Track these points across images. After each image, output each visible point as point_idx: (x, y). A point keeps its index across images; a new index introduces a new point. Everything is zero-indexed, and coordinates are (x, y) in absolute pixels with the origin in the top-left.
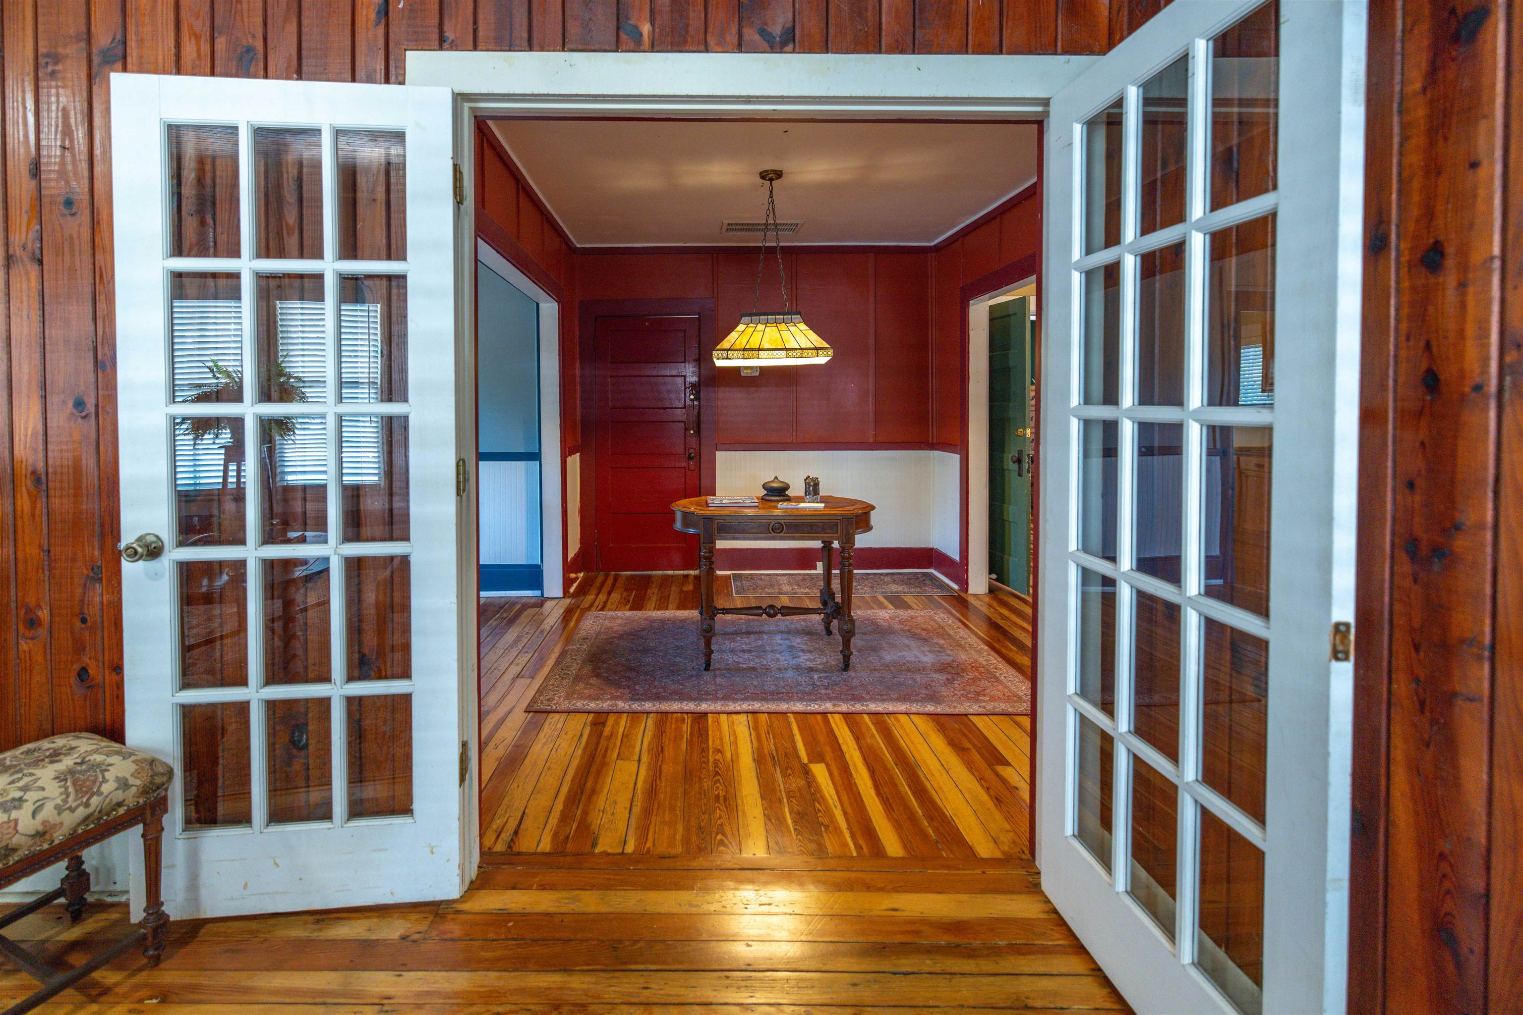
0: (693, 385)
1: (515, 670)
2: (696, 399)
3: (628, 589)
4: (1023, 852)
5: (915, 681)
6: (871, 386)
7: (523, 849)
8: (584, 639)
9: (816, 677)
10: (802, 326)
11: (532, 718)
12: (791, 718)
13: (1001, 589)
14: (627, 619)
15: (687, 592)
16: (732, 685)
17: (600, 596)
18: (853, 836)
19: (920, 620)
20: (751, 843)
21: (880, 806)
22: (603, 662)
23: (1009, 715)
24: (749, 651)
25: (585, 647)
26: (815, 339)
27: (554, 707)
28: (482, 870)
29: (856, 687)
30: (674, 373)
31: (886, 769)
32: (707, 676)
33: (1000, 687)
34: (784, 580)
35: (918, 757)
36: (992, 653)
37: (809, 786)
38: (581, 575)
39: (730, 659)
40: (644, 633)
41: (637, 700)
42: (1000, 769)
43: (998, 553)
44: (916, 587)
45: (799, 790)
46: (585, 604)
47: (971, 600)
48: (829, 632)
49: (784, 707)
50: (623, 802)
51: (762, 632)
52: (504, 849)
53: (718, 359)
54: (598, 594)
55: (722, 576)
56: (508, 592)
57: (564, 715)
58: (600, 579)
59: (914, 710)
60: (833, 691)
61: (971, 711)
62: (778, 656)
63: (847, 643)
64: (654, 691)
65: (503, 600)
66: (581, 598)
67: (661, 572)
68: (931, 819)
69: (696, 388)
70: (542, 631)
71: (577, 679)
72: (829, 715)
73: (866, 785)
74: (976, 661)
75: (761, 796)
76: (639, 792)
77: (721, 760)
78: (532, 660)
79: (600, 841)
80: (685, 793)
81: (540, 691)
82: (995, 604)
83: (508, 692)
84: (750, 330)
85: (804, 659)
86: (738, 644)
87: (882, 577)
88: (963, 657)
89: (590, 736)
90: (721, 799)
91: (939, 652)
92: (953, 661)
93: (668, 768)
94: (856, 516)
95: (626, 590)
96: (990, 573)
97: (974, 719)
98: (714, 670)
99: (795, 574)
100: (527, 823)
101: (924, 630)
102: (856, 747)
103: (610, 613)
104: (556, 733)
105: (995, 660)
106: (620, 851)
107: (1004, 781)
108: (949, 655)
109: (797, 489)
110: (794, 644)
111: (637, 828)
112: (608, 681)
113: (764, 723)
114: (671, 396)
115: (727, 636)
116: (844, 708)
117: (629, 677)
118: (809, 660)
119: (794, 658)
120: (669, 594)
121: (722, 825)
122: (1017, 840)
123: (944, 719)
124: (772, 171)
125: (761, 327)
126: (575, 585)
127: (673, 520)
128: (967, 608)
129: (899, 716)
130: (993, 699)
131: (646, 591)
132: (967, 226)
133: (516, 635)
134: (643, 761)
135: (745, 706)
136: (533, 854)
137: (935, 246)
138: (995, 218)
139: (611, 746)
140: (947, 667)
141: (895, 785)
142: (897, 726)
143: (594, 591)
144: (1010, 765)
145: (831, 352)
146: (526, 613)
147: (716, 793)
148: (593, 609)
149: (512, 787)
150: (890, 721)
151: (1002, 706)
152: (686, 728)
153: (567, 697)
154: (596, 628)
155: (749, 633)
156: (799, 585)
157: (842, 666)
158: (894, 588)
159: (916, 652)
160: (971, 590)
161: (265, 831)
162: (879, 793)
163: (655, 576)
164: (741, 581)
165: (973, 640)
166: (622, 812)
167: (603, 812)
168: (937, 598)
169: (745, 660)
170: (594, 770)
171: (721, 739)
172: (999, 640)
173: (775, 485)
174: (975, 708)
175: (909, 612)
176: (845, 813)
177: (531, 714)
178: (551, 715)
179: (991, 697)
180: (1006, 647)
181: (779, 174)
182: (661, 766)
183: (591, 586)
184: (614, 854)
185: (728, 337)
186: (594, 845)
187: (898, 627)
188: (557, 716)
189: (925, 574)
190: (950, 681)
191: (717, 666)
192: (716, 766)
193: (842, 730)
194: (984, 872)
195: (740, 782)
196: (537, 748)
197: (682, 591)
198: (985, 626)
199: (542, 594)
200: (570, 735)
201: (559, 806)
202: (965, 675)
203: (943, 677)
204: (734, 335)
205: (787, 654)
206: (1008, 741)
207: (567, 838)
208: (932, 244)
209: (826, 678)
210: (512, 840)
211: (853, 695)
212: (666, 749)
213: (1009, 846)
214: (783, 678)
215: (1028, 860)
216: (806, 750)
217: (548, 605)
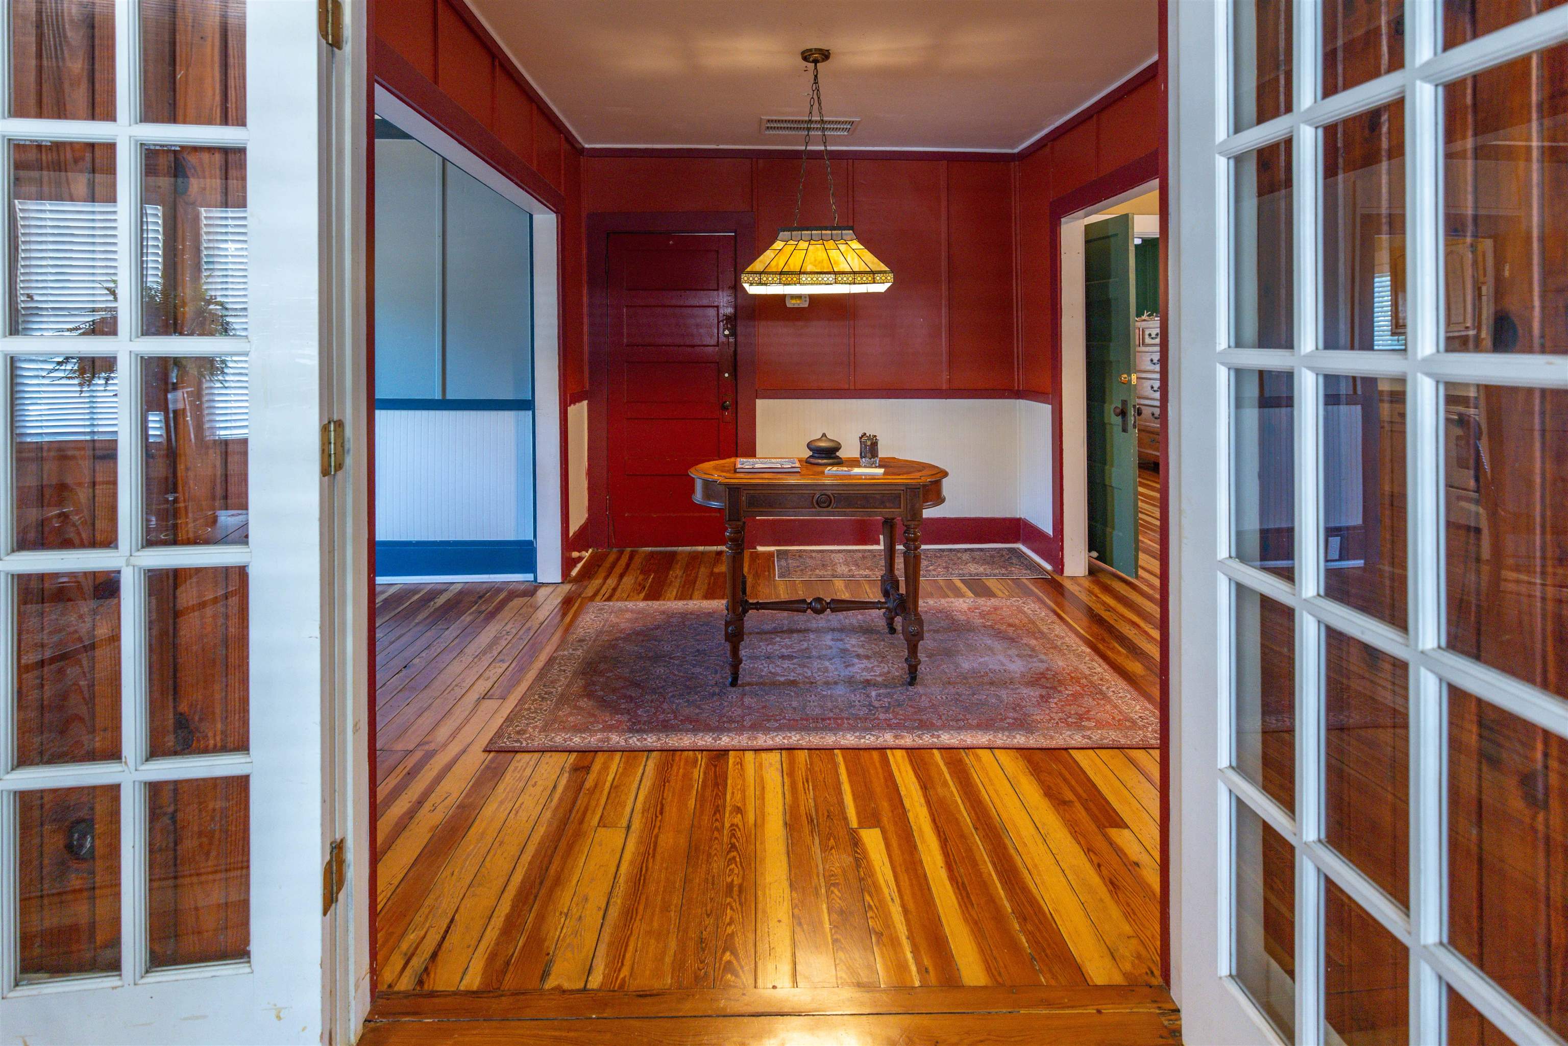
0: (728, 318)
1: (482, 686)
2: (732, 334)
3: (645, 572)
4: (1152, 972)
5: (999, 698)
6: (944, 321)
7: (440, 987)
8: (580, 641)
9: (873, 694)
10: (856, 245)
11: (492, 761)
12: (839, 757)
13: (1102, 570)
14: (639, 613)
15: (719, 574)
16: (764, 707)
17: (609, 581)
18: (915, 951)
19: (1006, 612)
20: (770, 966)
21: (954, 897)
22: (601, 674)
23: (1121, 748)
24: (790, 657)
25: (579, 653)
26: (873, 262)
27: (524, 744)
28: (372, 1024)
29: (925, 709)
30: (705, 302)
31: (962, 836)
32: (733, 694)
33: (1108, 707)
34: (839, 558)
35: (1004, 816)
36: (1096, 658)
37: (858, 866)
38: (586, 555)
39: (765, 668)
40: (658, 632)
41: (638, 731)
42: (1113, 832)
43: (1099, 526)
44: (1001, 567)
45: (844, 871)
46: (589, 592)
47: (1068, 584)
48: (892, 630)
49: (829, 740)
50: (597, 898)
51: (807, 630)
52: (410, 987)
53: (751, 284)
54: (606, 579)
55: (764, 553)
56: (492, 576)
57: (536, 756)
58: (611, 558)
59: (999, 743)
60: (896, 715)
61: (1073, 743)
62: (827, 663)
63: (913, 649)
64: (662, 717)
65: (485, 586)
66: (585, 583)
67: (688, 548)
68: (1023, 919)
69: (732, 321)
70: (529, 629)
71: (563, 699)
72: (889, 752)
73: (934, 863)
74: (1076, 669)
75: (791, 885)
76: (622, 880)
77: (741, 826)
78: (507, 673)
79: (556, 969)
80: (686, 880)
81: (509, 720)
82: (1097, 590)
83: (467, 720)
84: (789, 249)
85: (859, 669)
86: (777, 647)
87: (959, 555)
88: (1060, 663)
89: (567, 788)
90: (736, 889)
91: (1030, 656)
92: (1048, 669)
93: (667, 840)
94: (924, 486)
95: (643, 572)
96: (1090, 551)
97: (1077, 755)
98: (743, 685)
99: (854, 551)
100: (454, 938)
101: (1010, 625)
102: (923, 801)
103: (619, 604)
104: (522, 784)
105: (1100, 668)
106: (582, 985)
107: (1118, 851)
108: (1042, 661)
109: (850, 449)
110: (848, 646)
111: (610, 944)
112: (603, 704)
113: (802, 766)
114: (701, 331)
115: (764, 637)
116: (908, 740)
117: (631, 697)
118: (866, 669)
119: (847, 667)
120: (697, 577)
121: (732, 935)
122: (1144, 953)
123: (1038, 756)
124: (816, 49)
125: (803, 245)
126: (580, 565)
127: (692, 490)
128: (1062, 595)
129: (979, 752)
130: (1100, 725)
131: (668, 573)
132: (1057, 128)
133: (492, 636)
134: (633, 827)
135: (780, 739)
136: (455, 993)
137: (1018, 153)
138: (1091, 117)
139: (593, 803)
140: (1040, 678)
141: (974, 864)
142: (977, 768)
143: (602, 573)
144: (1126, 826)
145: (890, 277)
146: (511, 604)
147: (729, 880)
148: (598, 598)
149: (443, 876)
150: (968, 759)
151: (1113, 736)
152: (698, 774)
153: (544, 729)
154: (598, 625)
155: (791, 631)
156: (857, 565)
157: (907, 677)
158: (973, 568)
159: (1001, 658)
160: (1068, 572)
161: (11, 995)
162: (952, 878)
163: (682, 552)
164: (786, 560)
165: (1072, 640)
166: (592, 917)
167: (566, 915)
168: (1025, 581)
169: (783, 670)
170: (563, 844)
171: (743, 791)
172: (1103, 640)
173: (823, 444)
174: (1078, 739)
175: (993, 602)
176: (906, 911)
177: (492, 754)
178: (519, 756)
179: (1097, 722)
180: (1113, 649)
181: (825, 55)
182: (657, 837)
183: (599, 566)
184: (572, 992)
185: (762, 257)
186: (545, 975)
187: (978, 621)
188: (527, 756)
189: (1010, 550)
190: (1044, 699)
191: (748, 679)
192: (733, 835)
193: (904, 774)
194: (1099, 1012)
195: (763, 860)
196: (489, 810)
197: (712, 573)
198: (1085, 621)
199: (535, 578)
200: (539, 789)
201: (505, 907)
202: (1062, 689)
203: (1033, 693)
204: (769, 254)
205: (837, 660)
206: (1122, 787)
207: (508, 963)
208: (1016, 151)
209: (888, 695)
210: (426, 969)
211: (921, 721)
212: (667, 808)
213: (1133, 963)
214: (831, 696)
215: (1160, 987)
216: (857, 807)
217: (542, 593)
